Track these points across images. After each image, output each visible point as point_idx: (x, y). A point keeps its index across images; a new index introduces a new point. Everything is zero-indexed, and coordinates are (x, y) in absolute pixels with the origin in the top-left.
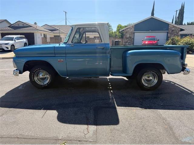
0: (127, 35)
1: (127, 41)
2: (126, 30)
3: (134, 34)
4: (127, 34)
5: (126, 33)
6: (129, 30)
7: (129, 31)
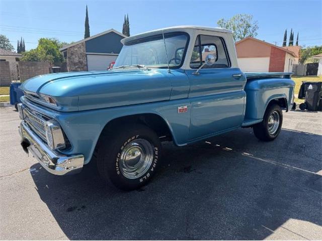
0: (74, 59)
1: (76, 68)
2: (72, 49)
3: (86, 56)
4: (74, 57)
5: (72, 54)
6: (76, 49)
7: (76, 51)
